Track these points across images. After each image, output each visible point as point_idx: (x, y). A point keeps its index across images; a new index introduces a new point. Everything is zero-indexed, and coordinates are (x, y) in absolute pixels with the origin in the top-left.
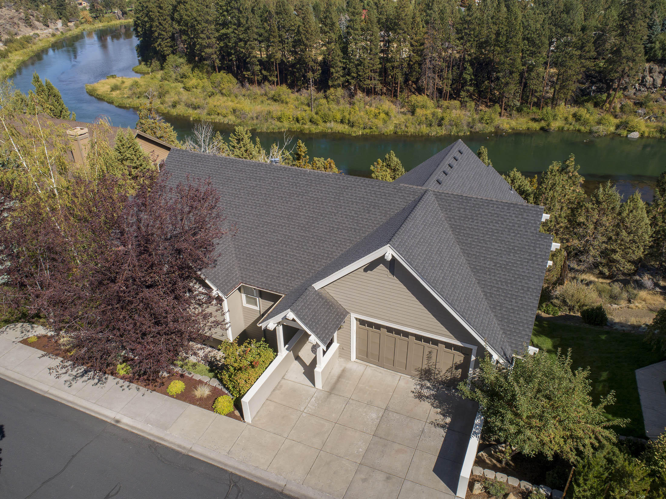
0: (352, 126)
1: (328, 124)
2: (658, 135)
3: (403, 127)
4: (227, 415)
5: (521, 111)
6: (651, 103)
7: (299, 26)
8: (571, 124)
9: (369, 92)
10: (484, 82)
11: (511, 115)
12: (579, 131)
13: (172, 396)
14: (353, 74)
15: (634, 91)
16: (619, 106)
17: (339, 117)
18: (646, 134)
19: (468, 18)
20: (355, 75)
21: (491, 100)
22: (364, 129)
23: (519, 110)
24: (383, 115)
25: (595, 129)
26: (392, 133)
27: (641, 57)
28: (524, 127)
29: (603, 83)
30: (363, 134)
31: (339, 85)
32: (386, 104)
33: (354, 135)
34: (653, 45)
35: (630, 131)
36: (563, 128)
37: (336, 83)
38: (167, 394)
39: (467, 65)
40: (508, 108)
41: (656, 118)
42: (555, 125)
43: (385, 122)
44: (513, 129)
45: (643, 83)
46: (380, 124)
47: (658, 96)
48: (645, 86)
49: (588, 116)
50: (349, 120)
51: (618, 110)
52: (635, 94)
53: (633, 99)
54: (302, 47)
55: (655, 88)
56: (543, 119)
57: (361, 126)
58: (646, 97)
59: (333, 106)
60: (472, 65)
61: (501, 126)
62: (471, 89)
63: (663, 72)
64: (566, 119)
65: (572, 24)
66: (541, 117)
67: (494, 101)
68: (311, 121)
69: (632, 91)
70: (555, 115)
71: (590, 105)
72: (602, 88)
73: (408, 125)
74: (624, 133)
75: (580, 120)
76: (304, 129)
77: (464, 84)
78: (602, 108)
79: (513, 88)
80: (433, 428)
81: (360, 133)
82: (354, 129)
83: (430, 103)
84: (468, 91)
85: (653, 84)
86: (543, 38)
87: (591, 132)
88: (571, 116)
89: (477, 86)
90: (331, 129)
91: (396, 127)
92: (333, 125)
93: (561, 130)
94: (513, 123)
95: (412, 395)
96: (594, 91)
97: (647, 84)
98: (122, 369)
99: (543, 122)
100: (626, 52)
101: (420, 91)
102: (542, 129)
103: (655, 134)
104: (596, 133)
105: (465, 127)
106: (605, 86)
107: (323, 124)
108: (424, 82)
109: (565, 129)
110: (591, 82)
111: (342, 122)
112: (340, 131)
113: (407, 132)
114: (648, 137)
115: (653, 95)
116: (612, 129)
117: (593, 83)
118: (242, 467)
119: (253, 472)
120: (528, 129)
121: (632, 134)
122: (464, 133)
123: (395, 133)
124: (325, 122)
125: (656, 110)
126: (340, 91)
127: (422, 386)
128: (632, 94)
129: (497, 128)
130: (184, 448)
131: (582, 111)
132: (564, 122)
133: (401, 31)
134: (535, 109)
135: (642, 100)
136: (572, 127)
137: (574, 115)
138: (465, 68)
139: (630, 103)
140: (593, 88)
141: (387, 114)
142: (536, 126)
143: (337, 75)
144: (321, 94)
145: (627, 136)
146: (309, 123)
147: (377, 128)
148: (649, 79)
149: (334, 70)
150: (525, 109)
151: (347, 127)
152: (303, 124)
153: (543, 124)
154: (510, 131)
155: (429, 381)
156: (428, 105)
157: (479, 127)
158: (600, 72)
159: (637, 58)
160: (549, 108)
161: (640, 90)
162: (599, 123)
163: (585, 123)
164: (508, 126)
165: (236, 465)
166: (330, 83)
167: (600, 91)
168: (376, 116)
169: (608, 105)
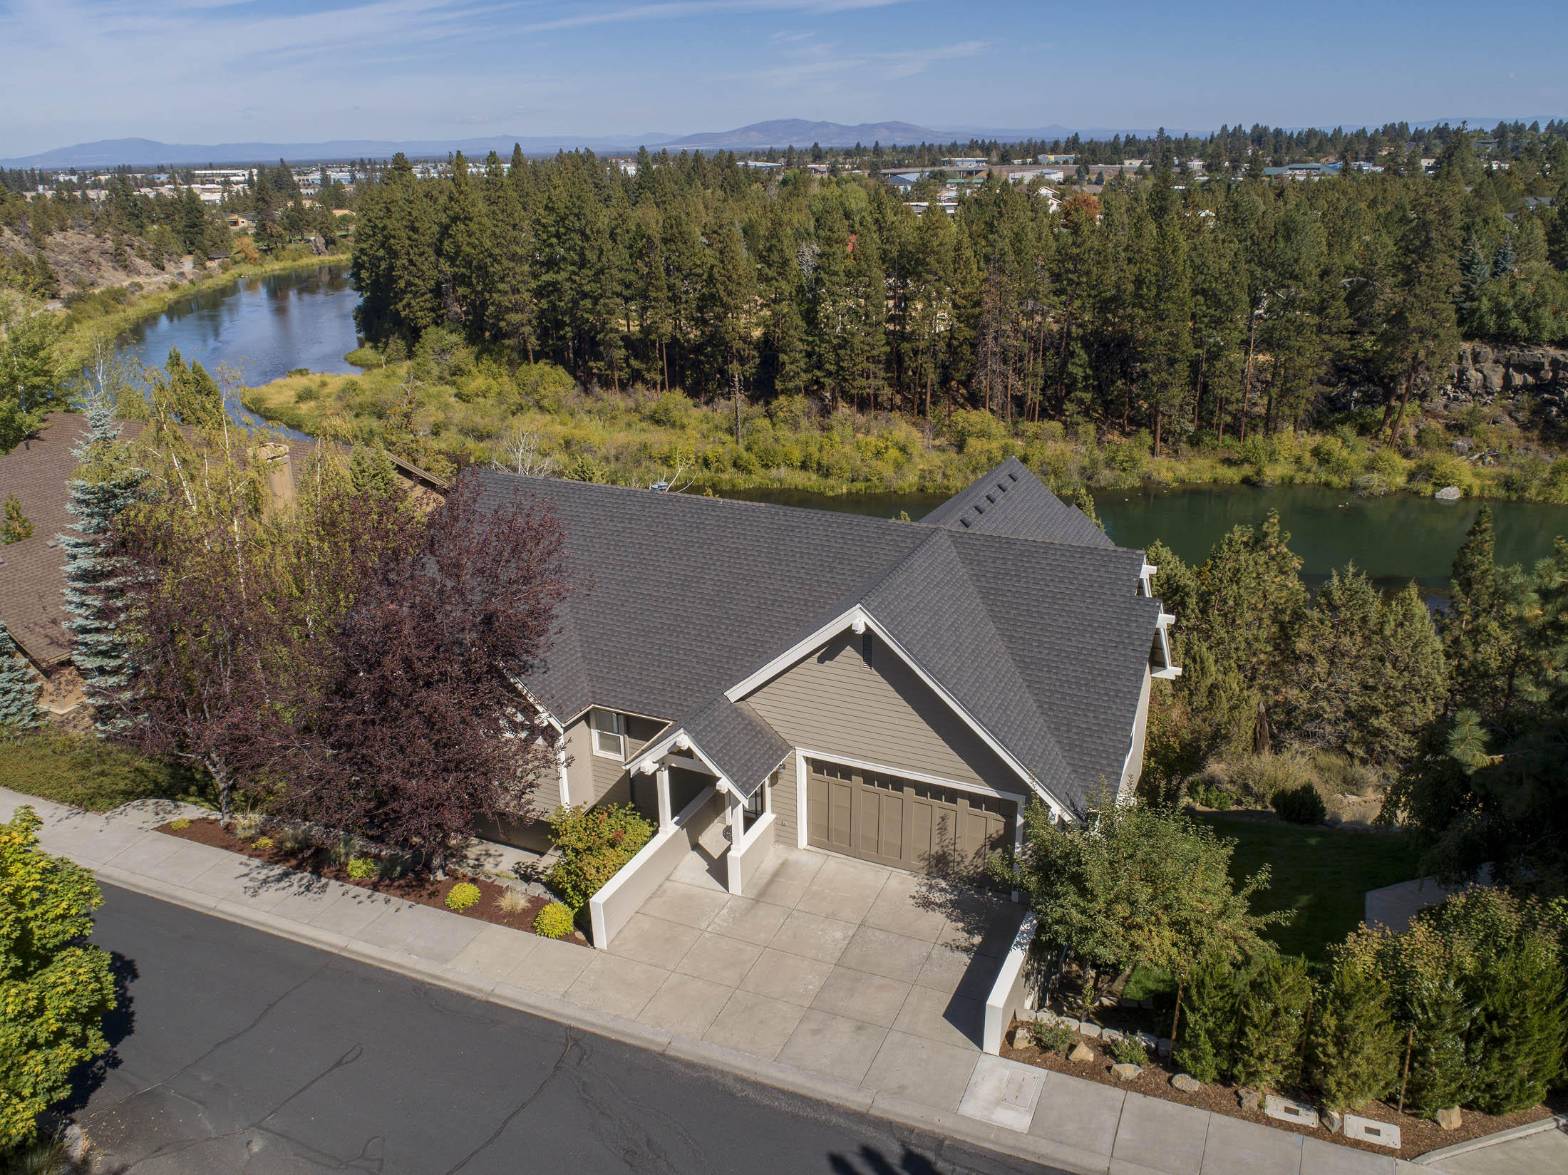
0: (827, 475)
1: (774, 472)
2: (1502, 493)
3: (939, 478)
4: (560, 938)
5: (1197, 444)
6: (1483, 425)
7: (712, 267)
8: (1309, 471)
9: (863, 403)
10: (1113, 382)
11: (1176, 451)
12: (1327, 485)
13: (456, 911)
14: (827, 366)
15: (1444, 400)
16: (1413, 432)
17: (797, 456)
18: (1476, 492)
19: (1075, 251)
20: (833, 368)
21: (1131, 421)
22: (853, 481)
23: (1195, 442)
24: (893, 453)
25: (1362, 480)
26: (914, 489)
27: (1450, 328)
28: (1207, 477)
29: (1375, 385)
30: (849, 493)
31: (797, 390)
32: (902, 429)
33: (831, 494)
34: (1476, 303)
35: (1438, 486)
36: (1292, 479)
37: (791, 385)
38: (446, 907)
39: (1077, 347)
40: (1168, 440)
41: (1497, 457)
42: (1273, 473)
43: (898, 467)
44: (1183, 481)
45: (1461, 383)
46: (888, 472)
47: (1498, 411)
48: (1466, 389)
49: (1345, 453)
50: (819, 464)
51: (1412, 441)
52: (1446, 407)
53: (1442, 417)
54: (717, 309)
55: (1489, 394)
56: (1245, 460)
57: (848, 475)
58: (1471, 413)
59: (785, 432)
60: (1087, 346)
61: (1155, 474)
62: (1087, 397)
63: (1503, 360)
64: (1298, 460)
65: (1296, 261)
66: (1242, 456)
67: (1139, 422)
68: (735, 465)
69: (1439, 401)
70: (1273, 453)
71: (1348, 431)
72: (1374, 395)
73: (949, 472)
74: (1428, 489)
75: (1328, 462)
76: (720, 481)
77: (1071, 388)
78: (1376, 438)
79: (1178, 394)
80: (948, 953)
81: (845, 491)
82: (831, 482)
83: (998, 428)
84: (1081, 402)
85: (1485, 386)
86: (1236, 291)
87: (1353, 488)
88: (1307, 455)
89: (1100, 390)
90: (780, 481)
91: (922, 477)
92: (783, 472)
93: (1288, 483)
94: (1182, 469)
95: (913, 901)
96: (1357, 402)
97: (1472, 385)
98: (357, 867)
99: (1246, 466)
100: (1417, 319)
101: (975, 401)
102: (1246, 481)
103: (1494, 490)
104: (1365, 488)
105: (1076, 478)
106: (1380, 390)
107: (762, 472)
108: (983, 382)
109: (1298, 481)
110: (1347, 383)
111: (804, 466)
112: (800, 487)
113: (947, 488)
114: (1481, 498)
115: (1486, 410)
116: (1400, 481)
117: (1353, 384)
118: (589, 1017)
119: (610, 1025)
120: (1215, 481)
121: (1445, 490)
122: (1074, 490)
123: (922, 490)
124: (766, 466)
125: (1495, 441)
126: (800, 403)
127: (931, 887)
128: (1441, 408)
129: (1147, 478)
130: (480, 990)
131: (1332, 443)
132: (1294, 467)
133: (930, 277)
134: (1228, 439)
135: (1464, 419)
136: (1311, 477)
137: (1316, 452)
138: (1072, 354)
139: (1437, 426)
140: (1355, 394)
141: (903, 449)
142: (1232, 475)
143: (793, 367)
144: (758, 409)
145: (1433, 496)
146: (733, 470)
147: (881, 479)
148: (1473, 374)
149: (786, 357)
150: (1207, 439)
151: (814, 477)
152: (718, 470)
153: (1247, 470)
154: (1175, 485)
155: (944, 878)
156: (994, 431)
157: (1105, 476)
158: (1366, 361)
159: (1441, 332)
160: (1260, 437)
161: (1456, 399)
162: (1370, 467)
163: (1340, 468)
164: (1170, 475)
165: (579, 1014)
166: (779, 385)
167: (1369, 400)
168: (878, 454)
169: (1389, 431)
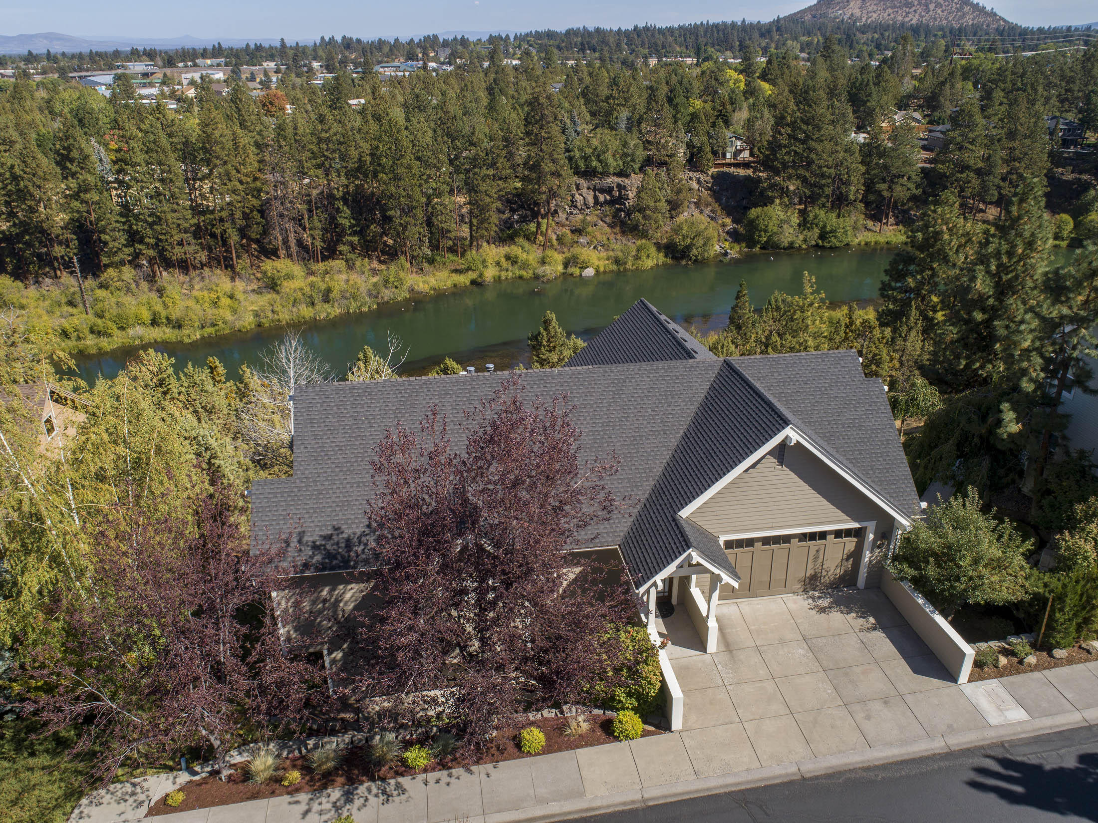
0: (180, 327)
1: (131, 332)
2: (614, 267)
3: (270, 314)
4: (642, 736)
5: (433, 262)
6: (590, 228)
7: (12, 167)
8: (507, 270)
9: (184, 266)
10: (368, 227)
11: (422, 270)
12: (521, 277)
13: (537, 754)
14: (147, 240)
15: (565, 216)
16: (554, 237)
17: (146, 315)
18: (602, 269)
19: (326, 135)
20: (152, 241)
21: (384, 253)
22: (203, 327)
23: (431, 261)
24: (225, 301)
25: (540, 270)
26: (253, 326)
27: (566, 171)
28: (449, 284)
29: (526, 210)
30: (203, 338)
31: (122, 263)
32: (222, 281)
33: (187, 340)
34: (572, 153)
35: (582, 268)
36: (500, 277)
37: (117, 259)
39: (340, 204)
40: (418, 263)
41: (603, 246)
42: (490, 273)
43: (234, 311)
44: (435, 289)
45: (573, 204)
46: (229, 316)
47: (595, 219)
48: (576, 207)
49: (525, 255)
50: (167, 318)
51: (555, 243)
52: (567, 219)
53: (567, 225)
54: (29, 203)
55: (588, 208)
56: (469, 269)
57: (197, 324)
58: (583, 221)
59: (128, 300)
60: (346, 202)
61: (416, 287)
62: (355, 239)
63: (592, 187)
64: (498, 264)
65: (473, 134)
66: (466, 266)
67: (391, 254)
68: (92, 331)
69: (562, 216)
70: (484, 261)
71: (521, 240)
72: (526, 216)
73: (276, 309)
74: (576, 271)
75: (516, 262)
76: (87, 347)
77: (340, 235)
78: (535, 243)
79: (416, 230)
81: (199, 337)
82: (186, 332)
83: (297, 269)
84: (351, 244)
85: (585, 204)
86: (441, 156)
87: (536, 277)
88: (503, 260)
89: (361, 233)
90: (140, 338)
91: (256, 315)
92: (139, 330)
93: (498, 280)
94: (432, 281)
96: (517, 222)
97: (578, 204)
99: (470, 272)
100: (547, 167)
101: (273, 253)
102: (473, 282)
103: (611, 267)
104: (543, 276)
105: (367, 299)
106: (529, 213)
107: (119, 333)
108: (277, 237)
109: (503, 278)
110: (510, 210)
111: (154, 323)
112: (159, 340)
113: (279, 321)
114: (605, 272)
115: (588, 218)
116: (560, 268)
117: (513, 211)
118: (730, 780)
119: (750, 778)
120: (455, 285)
121: (586, 271)
122: (370, 307)
123: (259, 325)
124: (122, 328)
125: (599, 237)
126: (128, 273)
128: (564, 220)
129: (411, 290)
130: (633, 802)
131: (515, 250)
132: (497, 268)
133: (218, 162)
134: (450, 256)
135: (579, 226)
136: (510, 274)
137: (508, 258)
138: (338, 210)
139: (566, 231)
140: (515, 217)
141: (231, 297)
142: (464, 280)
143: (116, 244)
144: (90, 283)
145: (581, 275)
146: (90, 336)
147: (225, 323)
148: (578, 198)
149: (107, 237)
150: (438, 258)
151: (167, 330)
152: (79, 338)
153: (472, 275)
154: (432, 292)
155: (814, 590)
156: (296, 273)
157: (387, 294)
158: (518, 195)
159: (562, 172)
160: (474, 252)
161: (571, 213)
162: (543, 262)
163: (525, 266)
164: (426, 286)
165: (721, 782)
166: (105, 260)
167: (524, 220)
168: (215, 304)
169: (541, 238)
